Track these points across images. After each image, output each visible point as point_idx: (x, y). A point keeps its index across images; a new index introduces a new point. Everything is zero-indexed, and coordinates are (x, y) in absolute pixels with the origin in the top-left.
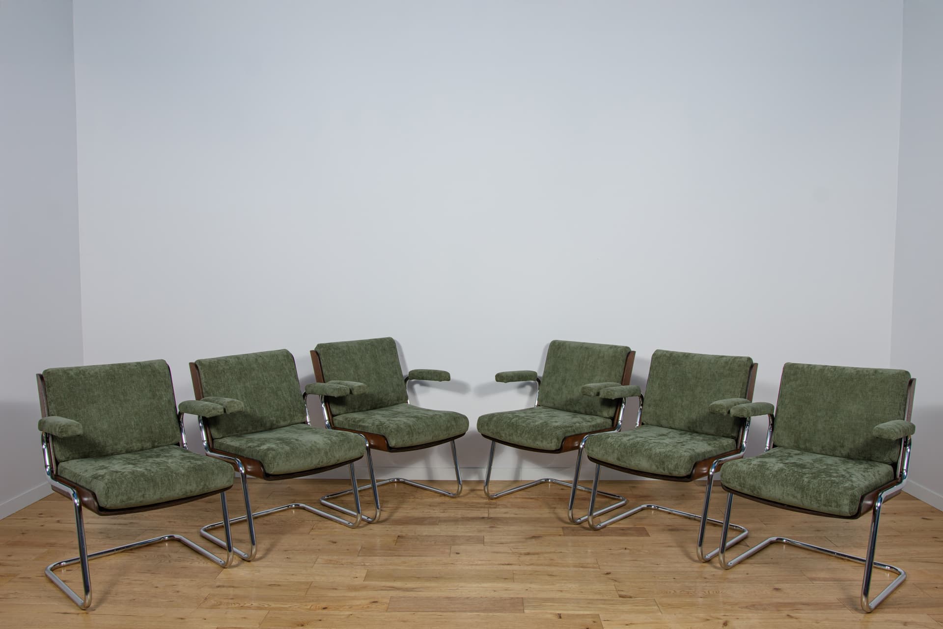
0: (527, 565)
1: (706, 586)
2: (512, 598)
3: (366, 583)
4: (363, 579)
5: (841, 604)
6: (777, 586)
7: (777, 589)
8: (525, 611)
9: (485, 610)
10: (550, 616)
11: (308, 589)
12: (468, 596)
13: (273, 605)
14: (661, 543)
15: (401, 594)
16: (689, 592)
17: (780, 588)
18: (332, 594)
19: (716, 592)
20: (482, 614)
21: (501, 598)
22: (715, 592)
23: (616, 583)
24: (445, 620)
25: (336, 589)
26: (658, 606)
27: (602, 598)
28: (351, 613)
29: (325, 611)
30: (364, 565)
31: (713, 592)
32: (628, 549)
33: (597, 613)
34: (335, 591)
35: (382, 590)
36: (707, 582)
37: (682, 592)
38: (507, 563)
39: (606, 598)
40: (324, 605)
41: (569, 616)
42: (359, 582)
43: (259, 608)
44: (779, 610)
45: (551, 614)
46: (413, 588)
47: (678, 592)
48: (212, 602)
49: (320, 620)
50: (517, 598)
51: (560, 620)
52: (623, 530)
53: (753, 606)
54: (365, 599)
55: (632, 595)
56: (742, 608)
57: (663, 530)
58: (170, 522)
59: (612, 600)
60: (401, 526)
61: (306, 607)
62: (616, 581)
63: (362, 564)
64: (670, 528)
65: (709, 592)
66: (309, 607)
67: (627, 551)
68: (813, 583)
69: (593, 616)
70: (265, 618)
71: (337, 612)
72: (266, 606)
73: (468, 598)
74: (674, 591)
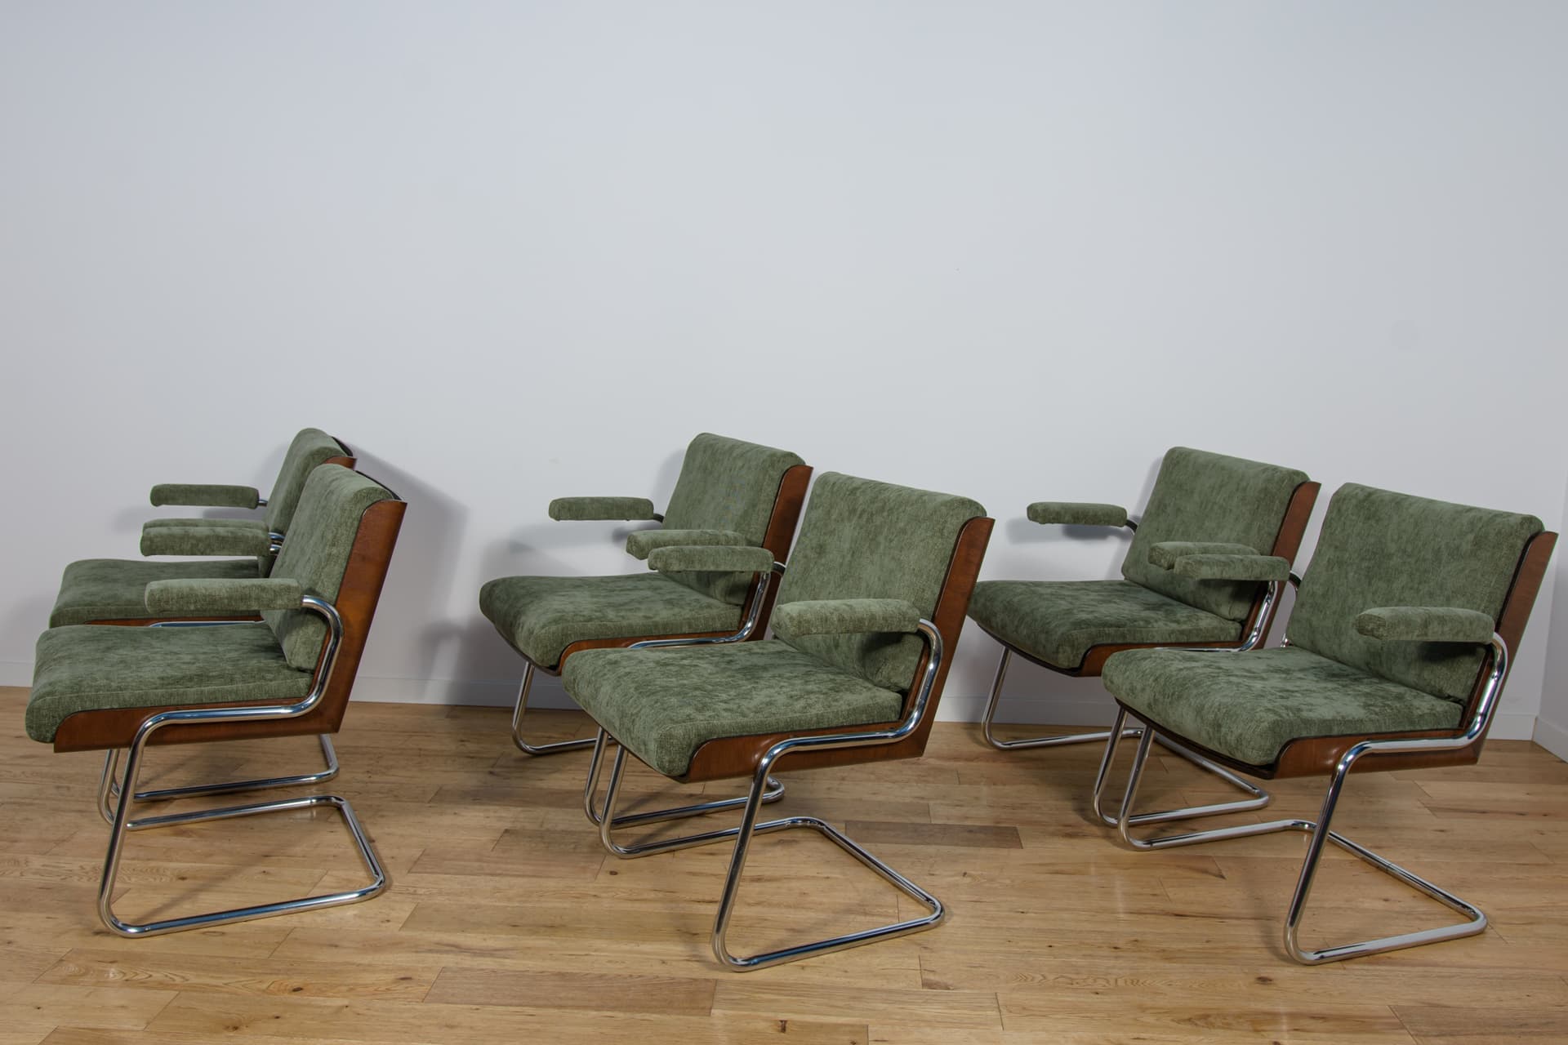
0: (749, 905)
1: (1114, 967)
2: (695, 980)
3: (404, 934)
4: (400, 925)
5: (1397, 1020)
6: (1265, 973)
7: (1263, 980)
8: (713, 1011)
9: (630, 1007)
10: (761, 1025)
11: (279, 944)
12: (604, 972)
13: (193, 979)
14: (1040, 865)
15: (467, 961)
16: (1072, 979)
17: (1272, 976)
18: (325, 956)
19: (1132, 983)
20: (620, 1015)
21: (673, 979)
22: (1129, 982)
23: (926, 954)
24: (538, 1026)
25: (336, 946)
26: (1000, 1011)
27: (886, 986)
28: (346, 1002)
29: (295, 997)
30: (415, 893)
31: (1126, 982)
32: (970, 876)
33: (864, 1021)
34: (335, 950)
35: (430, 951)
36: (1117, 958)
37: (1060, 980)
38: (708, 898)
39: (894, 986)
40: (296, 981)
41: (804, 1026)
42: (393, 929)
43: (162, 986)
44: (1257, 1031)
45: (766, 1020)
46: (496, 950)
47: (1051, 977)
48: (72, 968)
49: (278, 1017)
50: (707, 980)
51: (783, 1034)
52: (971, 831)
53: (1206, 1017)
54: (387, 971)
55: (950, 982)
56: (1179, 1021)
57: (1053, 834)
58: (58, 787)
59: (906, 993)
60: (519, 809)
61: (258, 986)
62: (926, 948)
63: (411, 890)
64: (1069, 830)
65: (1116, 981)
66: (264, 986)
67: (967, 880)
68: (1345, 969)
69: (854, 1029)
70: (165, 1008)
71: (319, 1000)
72: (178, 980)
73: (601, 977)
74: (1043, 975)
